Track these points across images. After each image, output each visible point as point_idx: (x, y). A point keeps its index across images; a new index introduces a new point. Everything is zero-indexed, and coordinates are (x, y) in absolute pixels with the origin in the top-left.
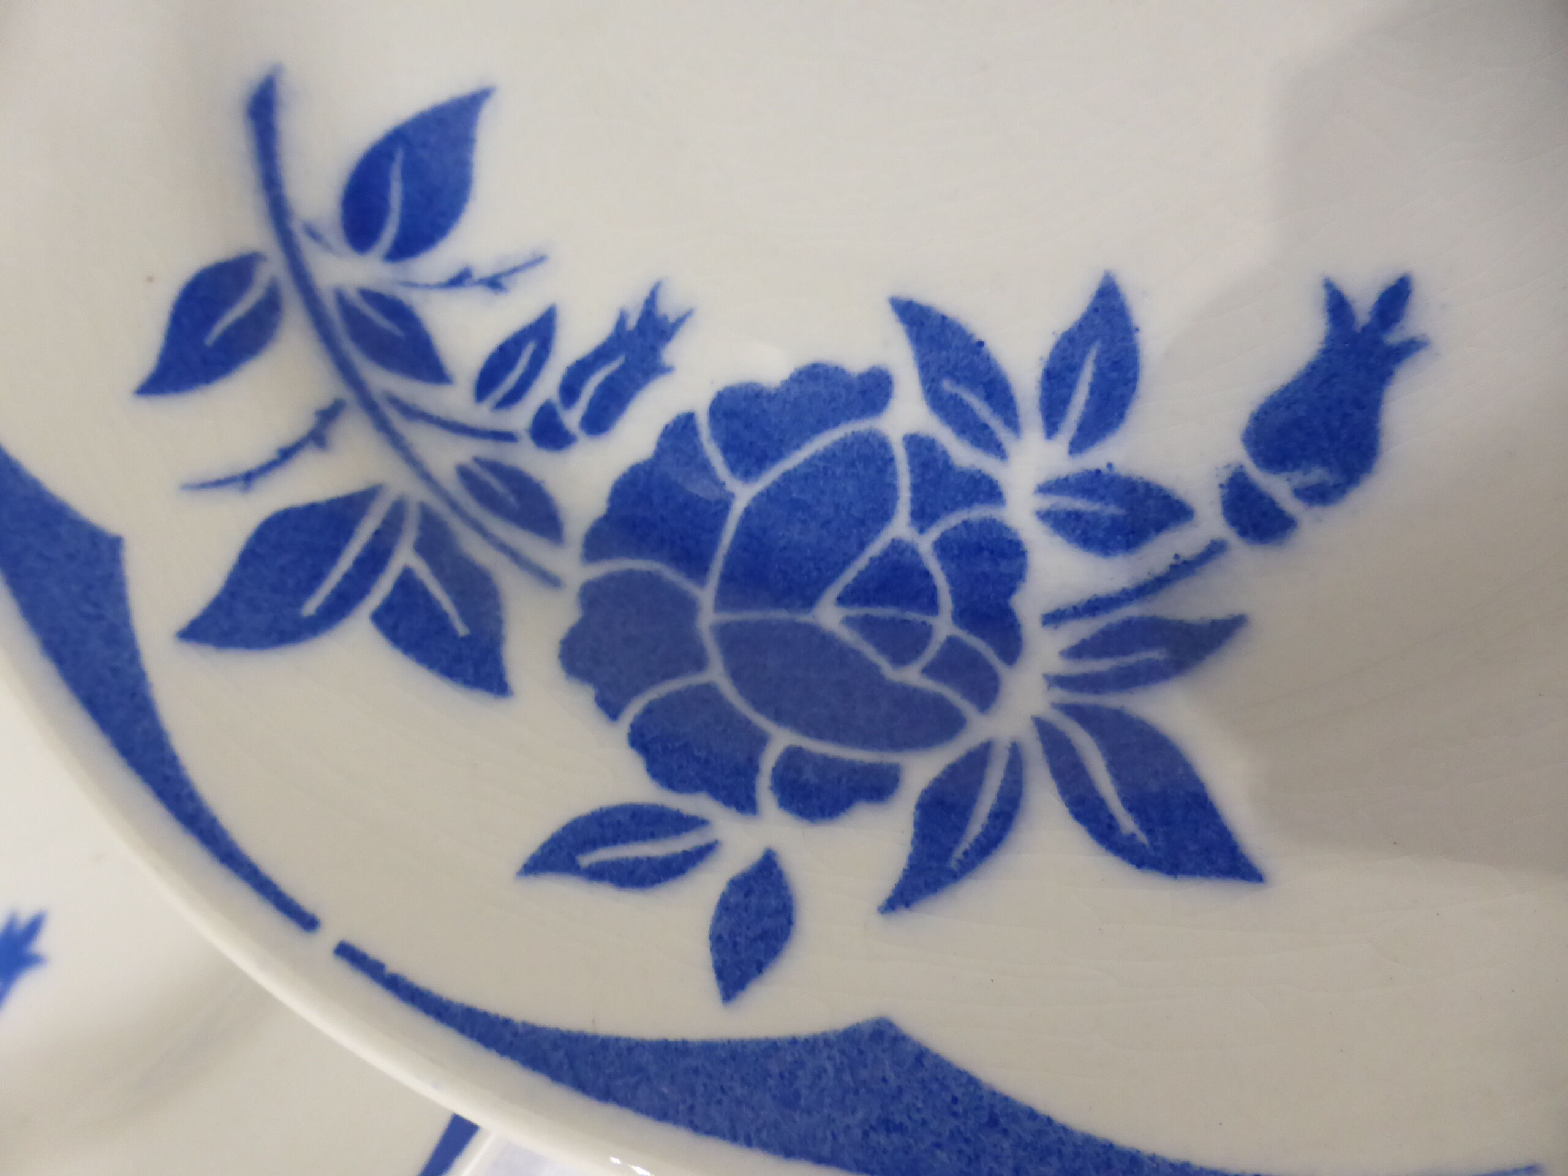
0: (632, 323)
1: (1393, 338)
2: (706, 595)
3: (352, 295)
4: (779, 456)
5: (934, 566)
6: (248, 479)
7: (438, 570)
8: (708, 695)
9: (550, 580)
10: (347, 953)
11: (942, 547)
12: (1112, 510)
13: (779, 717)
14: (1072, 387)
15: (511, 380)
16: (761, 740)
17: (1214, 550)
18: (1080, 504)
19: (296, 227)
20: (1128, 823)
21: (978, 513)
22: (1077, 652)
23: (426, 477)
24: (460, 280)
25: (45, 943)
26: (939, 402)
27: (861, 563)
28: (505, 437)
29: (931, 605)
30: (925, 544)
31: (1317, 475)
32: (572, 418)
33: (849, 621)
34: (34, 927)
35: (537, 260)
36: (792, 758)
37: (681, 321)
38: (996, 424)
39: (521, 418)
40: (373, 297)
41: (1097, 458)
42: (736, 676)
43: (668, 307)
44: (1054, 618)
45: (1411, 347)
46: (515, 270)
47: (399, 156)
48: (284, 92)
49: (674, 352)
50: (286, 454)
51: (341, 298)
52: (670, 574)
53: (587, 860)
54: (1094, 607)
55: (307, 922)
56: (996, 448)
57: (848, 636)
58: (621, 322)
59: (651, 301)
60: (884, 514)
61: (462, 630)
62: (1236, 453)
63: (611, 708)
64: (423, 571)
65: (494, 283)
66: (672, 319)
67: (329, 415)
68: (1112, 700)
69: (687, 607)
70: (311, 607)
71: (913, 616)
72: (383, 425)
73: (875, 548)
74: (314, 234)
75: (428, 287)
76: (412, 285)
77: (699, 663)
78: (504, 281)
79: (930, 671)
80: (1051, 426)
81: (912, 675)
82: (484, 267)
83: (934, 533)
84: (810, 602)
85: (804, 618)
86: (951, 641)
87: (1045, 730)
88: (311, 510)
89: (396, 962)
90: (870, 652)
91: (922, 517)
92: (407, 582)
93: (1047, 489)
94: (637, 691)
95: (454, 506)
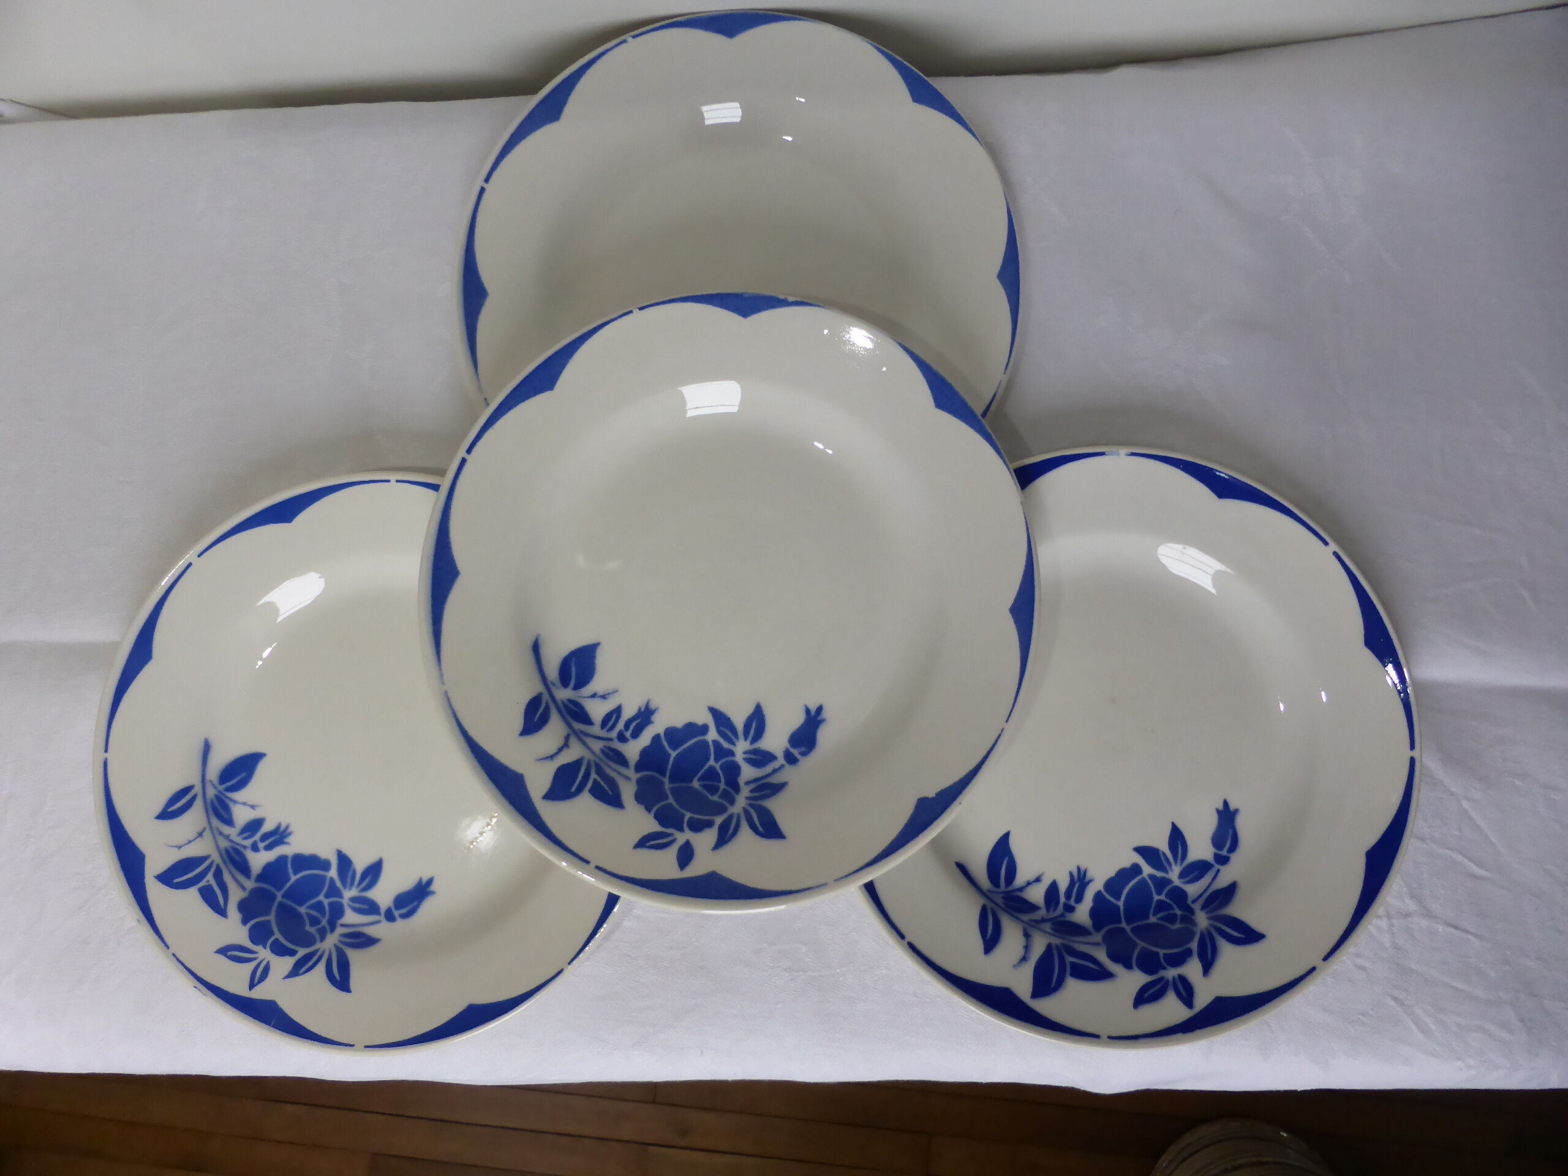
0: (643, 710)
1: (819, 719)
2: (666, 780)
3: (566, 701)
4: (682, 745)
5: (720, 771)
6: (551, 757)
7: (603, 780)
8: (670, 805)
9: (628, 778)
10: (597, 867)
11: (721, 767)
12: (759, 758)
13: (687, 810)
14: (750, 729)
15: (611, 723)
16: (683, 816)
17: (782, 767)
18: (752, 756)
19: (549, 683)
20: (761, 829)
21: (730, 759)
22: (752, 791)
23: (593, 753)
24: (594, 696)
25: (434, 887)
26: (719, 732)
27: (703, 771)
28: (610, 740)
29: (719, 781)
30: (717, 766)
31: (803, 749)
32: (628, 734)
33: (701, 785)
34: (430, 882)
35: (615, 691)
36: (691, 819)
37: (656, 710)
38: (733, 738)
39: (614, 734)
40: (570, 701)
41: (756, 746)
42: (676, 800)
43: (652, 706)
44: (747, 783)
45: (823, 721)
46: (609, 694)
47: (574, 659)
48: (541, 642)
49: (654, 718)
50: (560, 750)
51: (563, 703)
52: (657, 775)
53: (648, 844)
54: (755, 780)
55: (587, 862)
56: (734, 744)
57: (700, 789)
58: (640, 709)
59: (647, 705)
60: (708, 759)
61: (611, 793)
62: (787, 745)
63: (649, 810)
64: (599, 779)
65: (604, 697)
66: (653, 709)
67: (567, 738)
68: (759, 802)
69: (662, 783)
70: (573, 790)
71: (716, 783)
72: (580, 739)
73: (706, 767)
74: (554, 684)
75: (585, 697)
76: (580, 697)
77: (667, 798)
78: (606, 696)
79: (720, 797)
80: (746, 738)
81: (715, 798)
82: (601, 693)
83: (719, 763)
84: (691, 781)
85: (690, 785)
86: (724, 789)
87: (745, 810)
88: (569, 764)
89: (609, 869)
90: (705, 793)
91: (717, 760)
92: (595, 781)
93: (745, 753)
94: (654, 806)
95: (601, 759)
